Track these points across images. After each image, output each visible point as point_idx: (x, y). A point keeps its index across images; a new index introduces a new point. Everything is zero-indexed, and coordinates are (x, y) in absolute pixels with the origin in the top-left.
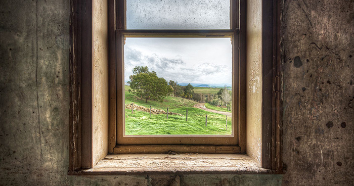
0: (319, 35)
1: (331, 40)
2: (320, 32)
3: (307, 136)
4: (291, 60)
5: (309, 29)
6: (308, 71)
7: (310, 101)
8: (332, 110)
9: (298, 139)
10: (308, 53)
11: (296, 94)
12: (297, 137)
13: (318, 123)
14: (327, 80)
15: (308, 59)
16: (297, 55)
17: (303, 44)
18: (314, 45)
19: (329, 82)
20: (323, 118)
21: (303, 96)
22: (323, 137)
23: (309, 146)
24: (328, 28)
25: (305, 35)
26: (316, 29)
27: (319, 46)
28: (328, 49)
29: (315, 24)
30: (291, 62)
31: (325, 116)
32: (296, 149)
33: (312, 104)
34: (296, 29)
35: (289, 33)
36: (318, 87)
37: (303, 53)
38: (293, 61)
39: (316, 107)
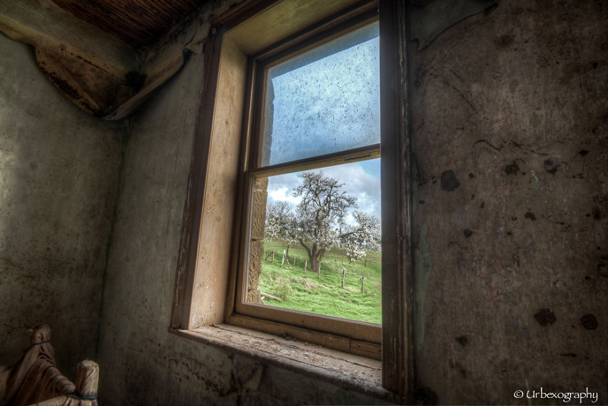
0: (492, 123)
1: (523, 128)
2: (495, 118)
3: (485, 338)
4: (434, 179)
5: (469, 117)
6: (473, 196)
7: (486, 258)
8: (548, 281)
9: (463, 341)
10: (470, 161)
11: (452, 243)
12: (459, 336)
13: (511, 311)
14: (526, 211)
15: (473, 172)
16: (448, 169)
17: (458, 147)
18: (483, 144)
19: (530, 216)
20: (524, 298)
21: (466, 248)
22: (529, 346)
23: (491, 362)
24: (512, 105)
25: (463, 129)
26: (484, 114)
27: (494, 144)
28: (518, 145)
29: (482, 106)
30: (435, 182)
31: (527, 295)
32: (458, 365)
33: (489, 265)
34: (442, 123)
35: (429, 132)
36: (502, 229)
37: (459, 163)
38: (439, 181)
39: (503, 271)
